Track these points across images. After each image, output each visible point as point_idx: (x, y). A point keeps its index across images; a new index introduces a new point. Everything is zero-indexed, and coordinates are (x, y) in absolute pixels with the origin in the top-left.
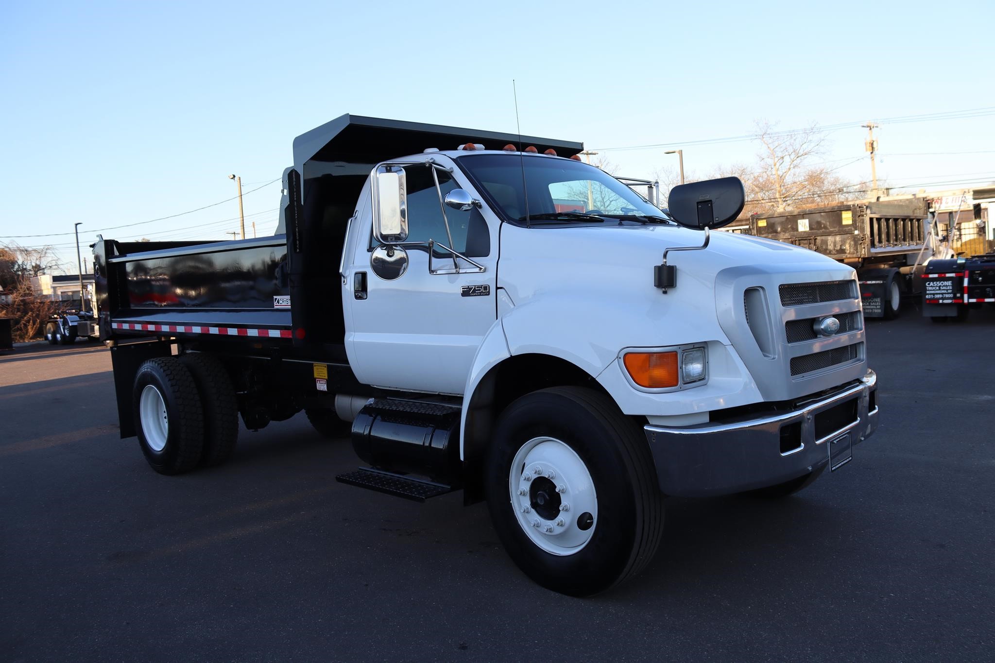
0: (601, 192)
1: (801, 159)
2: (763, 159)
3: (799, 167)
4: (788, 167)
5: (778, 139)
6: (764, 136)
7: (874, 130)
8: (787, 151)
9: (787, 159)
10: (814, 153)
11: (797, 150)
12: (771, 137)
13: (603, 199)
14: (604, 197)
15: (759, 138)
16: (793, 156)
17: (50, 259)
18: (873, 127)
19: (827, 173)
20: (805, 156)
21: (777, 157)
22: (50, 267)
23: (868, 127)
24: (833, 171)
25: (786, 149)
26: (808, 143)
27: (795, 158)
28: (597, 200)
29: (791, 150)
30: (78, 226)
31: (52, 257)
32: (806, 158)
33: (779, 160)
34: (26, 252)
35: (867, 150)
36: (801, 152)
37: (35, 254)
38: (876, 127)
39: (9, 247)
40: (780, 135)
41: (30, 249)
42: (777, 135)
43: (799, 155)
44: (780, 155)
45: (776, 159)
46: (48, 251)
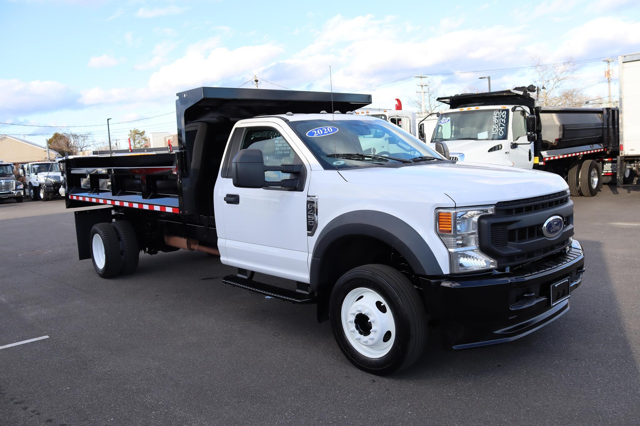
0: (429, 101)
1: (561, 82)
2: (536, 82)
3: (559, 87)
4: (552, 87)
5: (546, 69)
6: (537, 67)
7: (611, 64)
8: (551, 77)
9: (552, 82)
10: (569, 79)
11: (558, 76)
12: (541, 68)
13: (430, 106)
14: (431, 104)
15: (534, 69)
16: (555, 80)
17: (90, 141)
18: (611, 61)
19: (578, 91)
20: (564, 80)
21: (545, 81)
22: (90, 145)
23: (607, 61)
24: (581, 90)
25: (551, 75)
26: (566, 72)
27: (557, 81)
28: (426, 106)
29: (554, 76)
30: (109, 120)
31: (91, 139)
32: (564, 81)
33: (546, 82)
34: (75, 136)
35: (605, 77)
36: (561, 78)
37: (81, 138)
38: (612, 61)
39: (66, 133)
40: (547, 66)
41: (78, 135)
42: (545, 66)
43: (559, 80)
44: (547, 79)
45: (545, 82)
46: (89, 136)
